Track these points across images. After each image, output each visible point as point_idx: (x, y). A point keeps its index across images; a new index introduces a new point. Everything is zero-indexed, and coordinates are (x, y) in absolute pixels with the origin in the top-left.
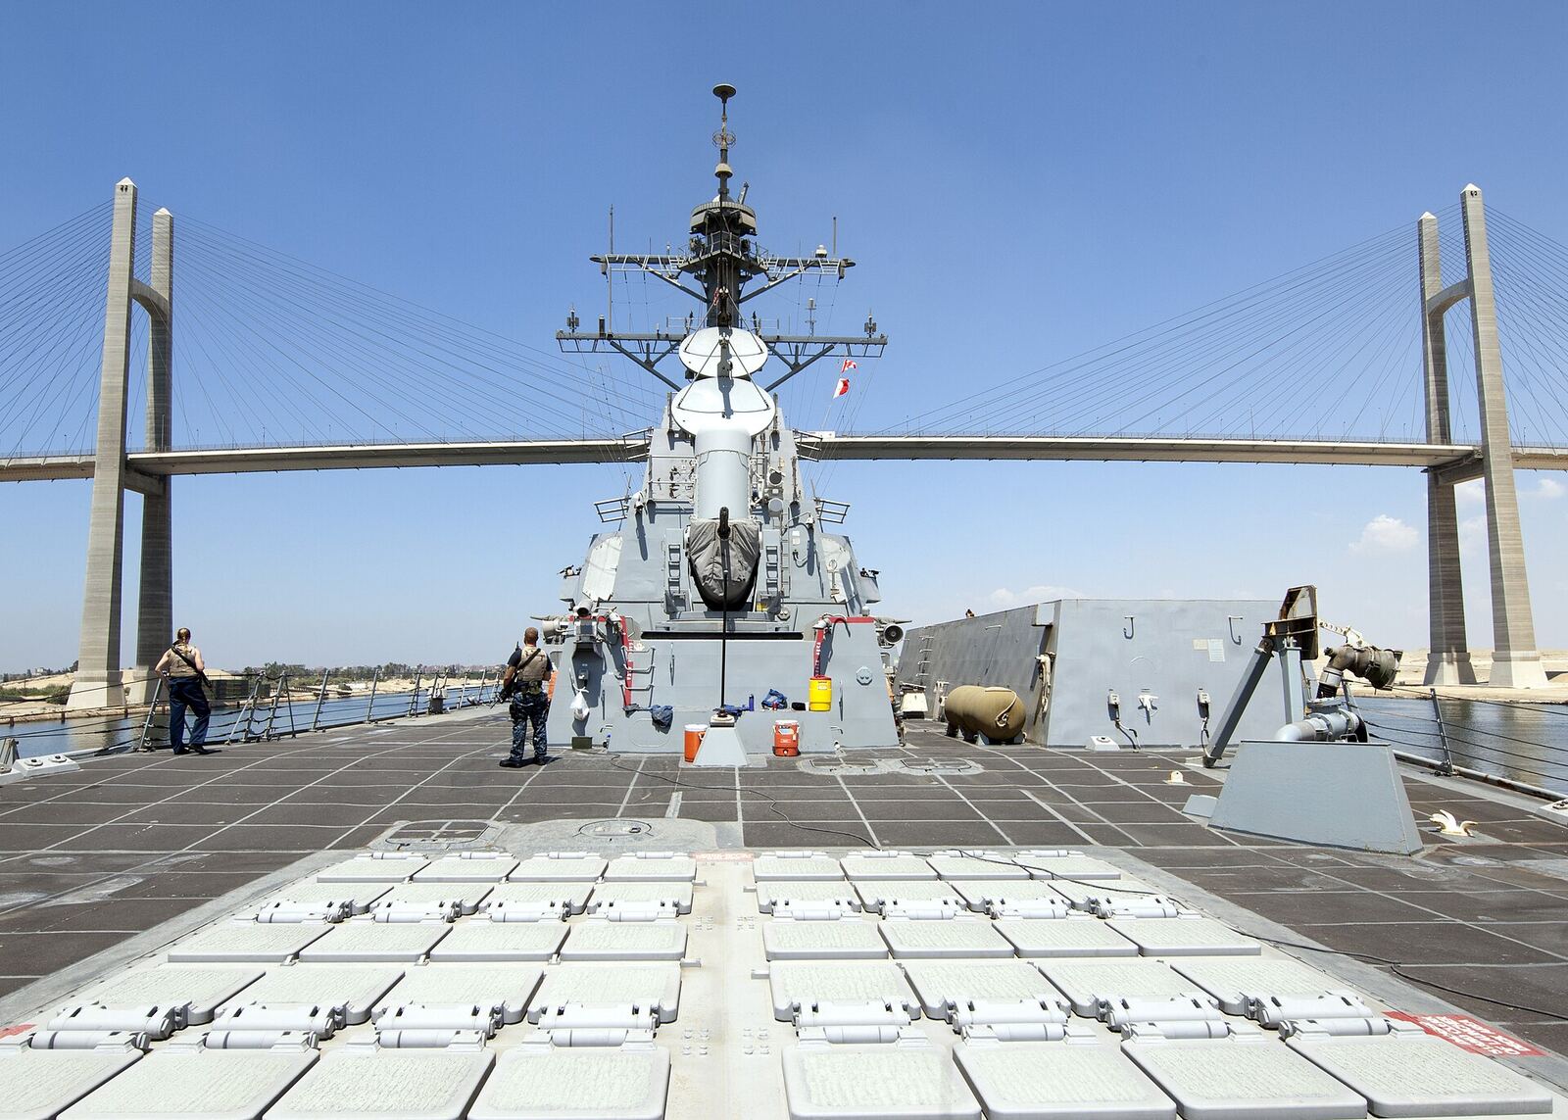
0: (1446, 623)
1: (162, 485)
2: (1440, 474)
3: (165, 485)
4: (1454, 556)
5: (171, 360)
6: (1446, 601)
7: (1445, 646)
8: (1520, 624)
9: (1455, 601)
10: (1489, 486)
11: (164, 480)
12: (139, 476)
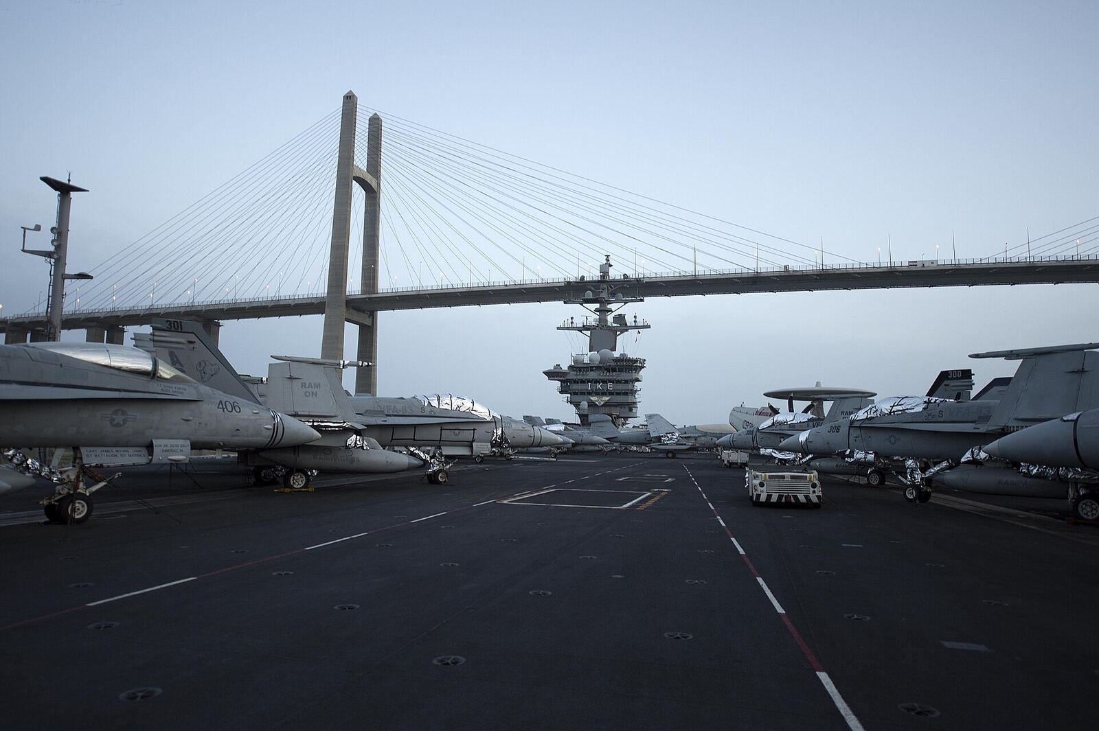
1: (371, 319)
3: (373, 317)
5: (378, 224)
12: (355, 312)
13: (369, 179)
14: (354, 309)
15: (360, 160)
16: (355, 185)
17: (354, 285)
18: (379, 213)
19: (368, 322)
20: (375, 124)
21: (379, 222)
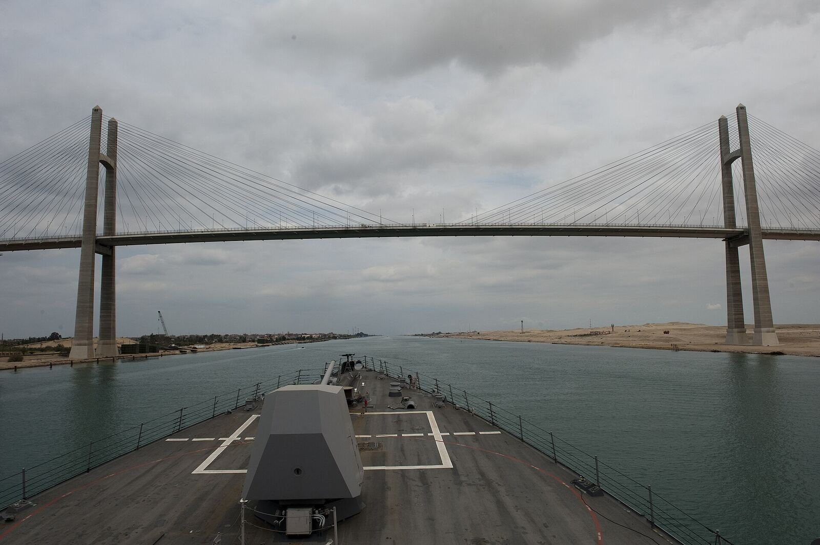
0: (735, 314)
1: (111, 251)
2: (731, 242)
3: (112, 250)
4: (738, 281)
5: (115, 190)
6: (734, 303)
7: (734, 325)
8: (766, 315)
9: (739, 303)
10: (751, 248)
11: (112, 249)
12: (101, 247)
13: (109, 160)
14: (101, 244)
15: (104, 149)
16: (101, 166)
18: (115, 182)
19: (109, 253)
20: (113, 125)
21: (115, 188)
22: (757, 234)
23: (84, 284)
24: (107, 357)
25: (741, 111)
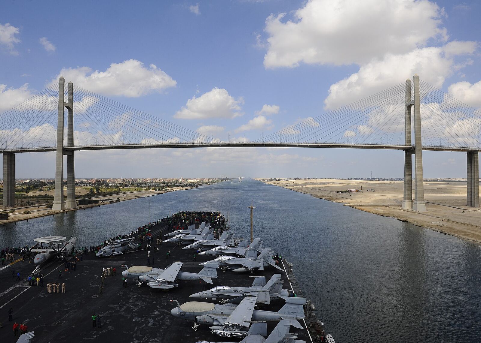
0: (408, 192)
2: (408, 152)
4: (410, 174)
7: (406, 198)
8: (420, 194)
10: (415, 157)
13: (70, 106)
14: (66, 151)
15: (66, 100)
17: (66, 144)
19: (71, 154)
20: (71, 85)
22: (419, 149)
23: (58, 172)
24: (71, 209)
25: (415, 78)
